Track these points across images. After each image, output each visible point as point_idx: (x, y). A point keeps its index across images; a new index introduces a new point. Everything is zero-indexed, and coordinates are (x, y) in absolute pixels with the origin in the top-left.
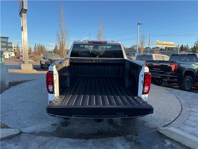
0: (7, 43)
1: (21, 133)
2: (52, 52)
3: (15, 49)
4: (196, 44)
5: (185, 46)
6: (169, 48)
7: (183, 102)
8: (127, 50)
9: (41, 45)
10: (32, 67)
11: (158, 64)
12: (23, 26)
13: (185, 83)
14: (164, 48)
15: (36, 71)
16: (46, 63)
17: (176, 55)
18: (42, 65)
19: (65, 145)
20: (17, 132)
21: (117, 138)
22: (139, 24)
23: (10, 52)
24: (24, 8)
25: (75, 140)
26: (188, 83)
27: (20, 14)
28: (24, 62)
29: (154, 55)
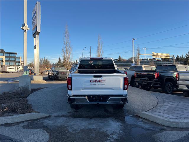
0: (15, 58)
1: (50, 116)
2: (55, 65)
3: (22, 63)
4: (187, 55)
5: (181, 57)
6: (165, 59)
7: (160, 100)
8: (125, 61)
9: (46, 59)
10: (42, 78)
11: (145, 73)
12: (36, 45)
13: (167, 88)
14: (161, 59)
15: (45, 81)
16: (53, 74)
17: (160, 66)
18: (49, 76)
19: (78, 120)
20: (48, 115)
21: (109, 118)
22: (133, 39)
23: (19, 66)
24: (38, 31)
25: (84, 119)
26: (170, 88)
27: (33, 35)
28: (35, 74)
29: (143, 66)
